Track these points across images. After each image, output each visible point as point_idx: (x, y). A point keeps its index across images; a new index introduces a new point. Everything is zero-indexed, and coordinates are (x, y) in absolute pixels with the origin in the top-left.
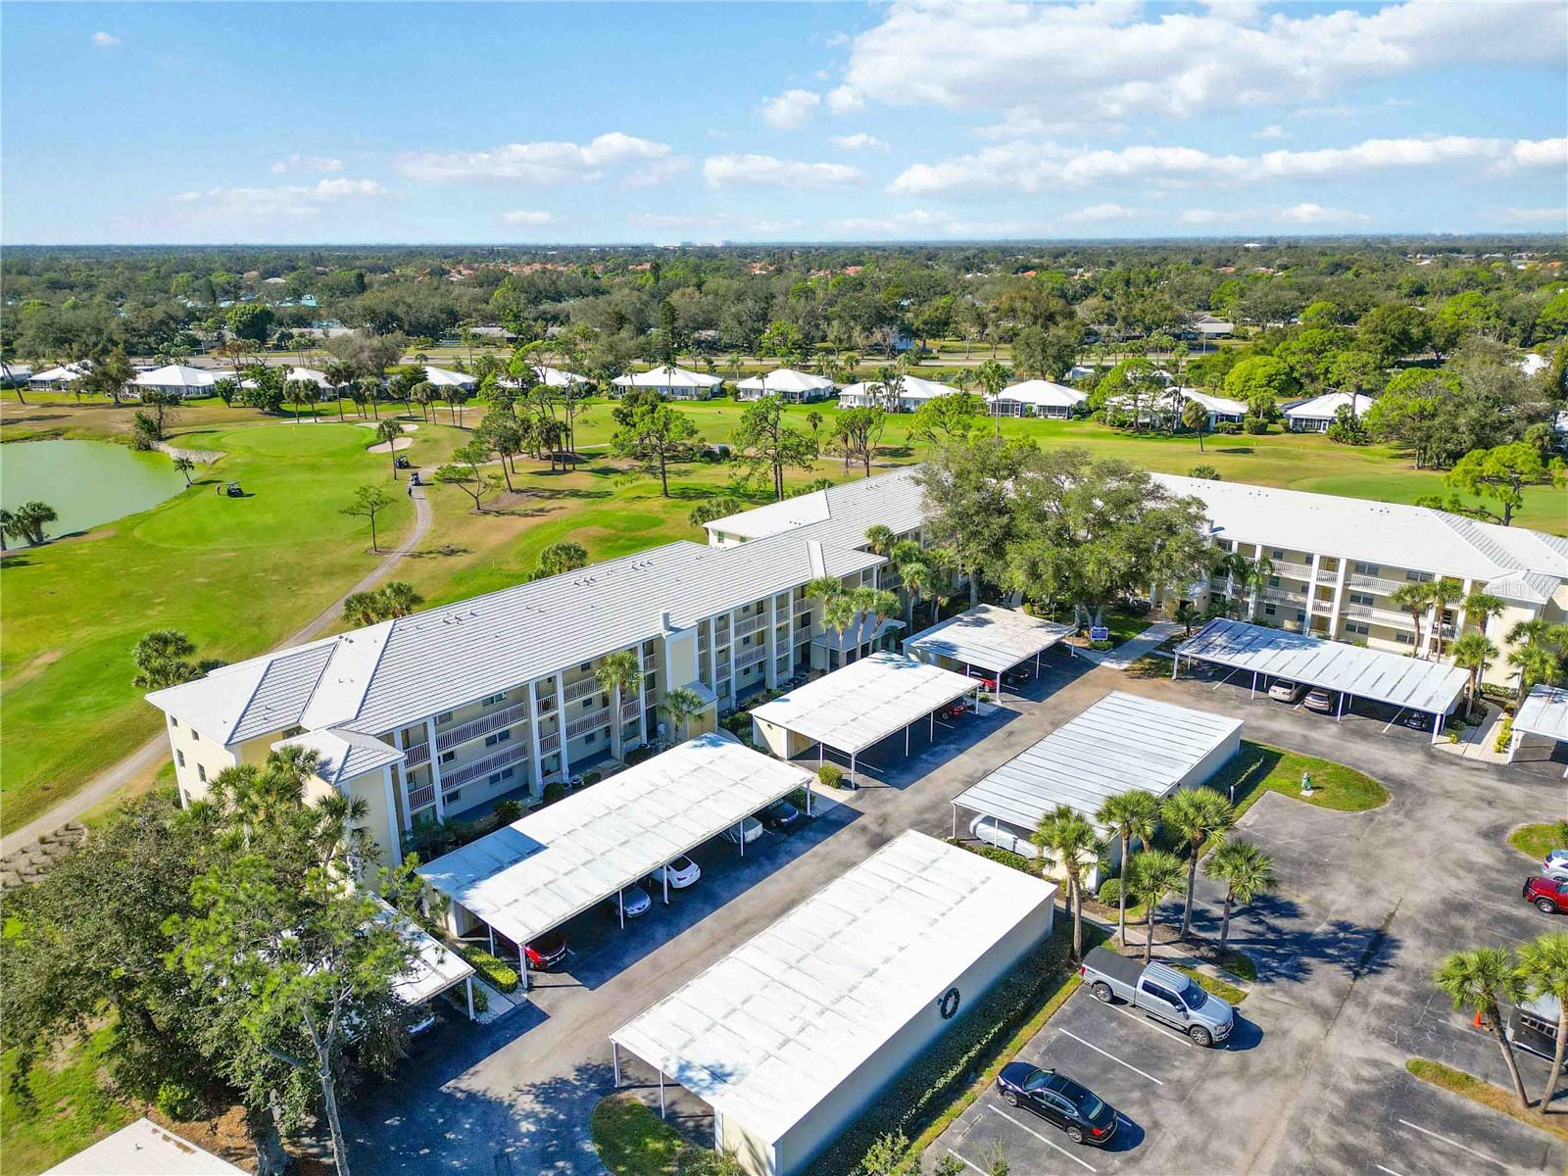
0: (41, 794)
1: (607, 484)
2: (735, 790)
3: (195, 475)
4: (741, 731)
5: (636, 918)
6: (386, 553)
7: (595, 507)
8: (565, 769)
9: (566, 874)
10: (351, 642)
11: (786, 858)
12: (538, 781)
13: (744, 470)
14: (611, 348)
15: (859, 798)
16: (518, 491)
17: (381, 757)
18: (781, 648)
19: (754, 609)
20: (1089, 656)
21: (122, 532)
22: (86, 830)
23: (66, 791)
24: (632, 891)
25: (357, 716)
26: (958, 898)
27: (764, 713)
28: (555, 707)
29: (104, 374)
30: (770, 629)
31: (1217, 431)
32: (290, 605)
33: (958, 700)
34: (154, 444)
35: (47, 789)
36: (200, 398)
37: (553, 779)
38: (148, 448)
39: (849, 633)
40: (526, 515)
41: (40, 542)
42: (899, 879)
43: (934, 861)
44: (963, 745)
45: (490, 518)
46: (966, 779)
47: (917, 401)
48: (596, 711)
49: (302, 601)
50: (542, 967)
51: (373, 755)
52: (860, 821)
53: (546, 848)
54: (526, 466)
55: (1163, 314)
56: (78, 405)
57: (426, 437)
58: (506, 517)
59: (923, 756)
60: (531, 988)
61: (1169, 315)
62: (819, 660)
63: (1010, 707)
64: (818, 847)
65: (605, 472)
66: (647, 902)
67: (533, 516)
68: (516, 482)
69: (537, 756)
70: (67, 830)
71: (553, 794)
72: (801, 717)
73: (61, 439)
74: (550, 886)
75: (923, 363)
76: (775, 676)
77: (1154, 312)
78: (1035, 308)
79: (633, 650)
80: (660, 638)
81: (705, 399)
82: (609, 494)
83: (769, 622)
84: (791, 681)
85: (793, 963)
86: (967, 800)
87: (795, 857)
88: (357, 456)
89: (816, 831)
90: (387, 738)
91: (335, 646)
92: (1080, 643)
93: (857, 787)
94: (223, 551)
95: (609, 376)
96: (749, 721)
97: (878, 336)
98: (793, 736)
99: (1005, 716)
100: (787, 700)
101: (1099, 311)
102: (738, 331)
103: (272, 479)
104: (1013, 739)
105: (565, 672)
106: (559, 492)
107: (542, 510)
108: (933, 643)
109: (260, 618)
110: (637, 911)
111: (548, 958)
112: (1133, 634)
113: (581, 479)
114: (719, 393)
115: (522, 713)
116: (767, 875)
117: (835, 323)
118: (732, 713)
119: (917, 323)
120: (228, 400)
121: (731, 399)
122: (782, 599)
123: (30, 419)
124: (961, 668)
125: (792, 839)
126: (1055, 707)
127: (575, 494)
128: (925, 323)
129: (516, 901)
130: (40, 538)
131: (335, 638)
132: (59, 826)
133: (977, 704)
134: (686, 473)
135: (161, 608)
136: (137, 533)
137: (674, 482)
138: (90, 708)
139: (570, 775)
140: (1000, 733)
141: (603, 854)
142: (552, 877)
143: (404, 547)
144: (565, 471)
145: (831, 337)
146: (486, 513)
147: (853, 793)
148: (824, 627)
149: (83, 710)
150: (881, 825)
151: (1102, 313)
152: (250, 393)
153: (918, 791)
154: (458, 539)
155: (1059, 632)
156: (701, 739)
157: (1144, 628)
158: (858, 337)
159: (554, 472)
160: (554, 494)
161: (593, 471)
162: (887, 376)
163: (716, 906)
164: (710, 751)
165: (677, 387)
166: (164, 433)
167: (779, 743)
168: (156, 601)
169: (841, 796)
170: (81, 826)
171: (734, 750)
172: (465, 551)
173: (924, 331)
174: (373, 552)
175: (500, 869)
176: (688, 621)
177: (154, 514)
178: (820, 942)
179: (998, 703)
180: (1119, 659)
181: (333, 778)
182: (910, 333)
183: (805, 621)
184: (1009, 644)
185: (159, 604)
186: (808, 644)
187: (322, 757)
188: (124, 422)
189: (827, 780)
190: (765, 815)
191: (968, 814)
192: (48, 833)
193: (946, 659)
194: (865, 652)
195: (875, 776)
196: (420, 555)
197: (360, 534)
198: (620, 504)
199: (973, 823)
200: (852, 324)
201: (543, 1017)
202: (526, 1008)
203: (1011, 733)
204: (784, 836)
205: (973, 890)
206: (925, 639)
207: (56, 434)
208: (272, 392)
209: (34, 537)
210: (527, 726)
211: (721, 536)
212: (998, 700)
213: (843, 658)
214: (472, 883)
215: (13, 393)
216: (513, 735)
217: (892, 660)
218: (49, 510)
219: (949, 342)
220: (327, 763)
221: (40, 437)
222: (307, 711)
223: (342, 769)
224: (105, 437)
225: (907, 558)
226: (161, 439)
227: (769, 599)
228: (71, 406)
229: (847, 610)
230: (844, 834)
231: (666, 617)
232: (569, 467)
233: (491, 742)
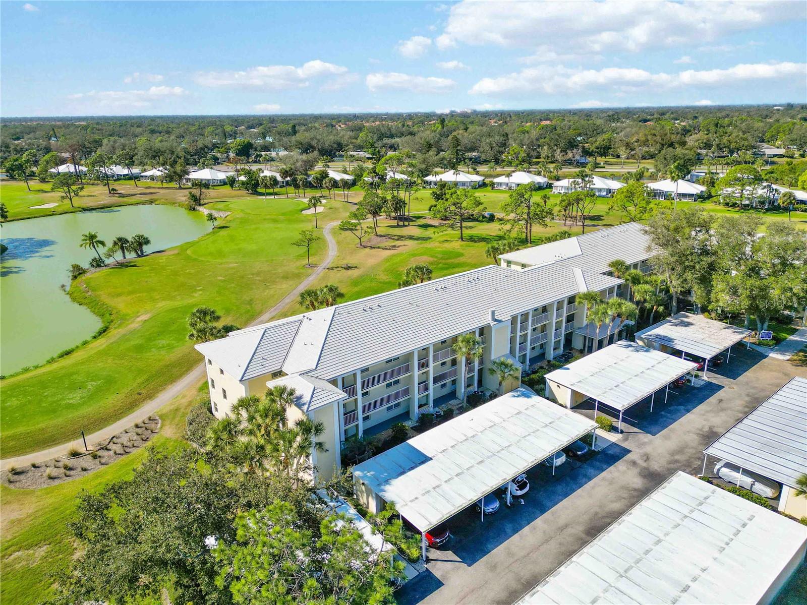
0: (137, 397)
1: (429, 232)
2: (545, 430)
3: (216, 223)
4: (536, 387)
5: (491, 514)
6: (315, 267)
7: (422, 246)
8: (431, 404)
9: (446, 482)
10: (310, 320)
11: (584, 480)
12: (416, 411)
13: (508, 227)
14: (424, 161)
15: (626, 439)
16: (381, 236)
17: (333, 396)
18: (556, 336)
19: (541, 310)
20: (760, 349)
21: (182, 250)
22: (160, 421)
23: (150, 396)
24: (489, 498)
25: (316, 368)
26: (735, 531)
27: (553, 377)
28: (428, 366)
29: (175, 172)
30: (550, 324)
31: (795, 210)
32: (266, 294)
33: (681, 378)
34: (198, 208)
35: (140, 394)
36: (218, 186)
37: (425, 410)
38: (194, 209)
39: (604, 327)
40: (386, 249)
41: (141, 255)
42: (686, 512)
43: (706, 498)
44: (689, 407)
45: (367, 250)
46: (698, 432)
47: (600, 190)
48: (448, 369)
49: (272, 292)
50: (431, 545)
51: (328, 394)
52: (629, 456)
53: (431, 459)
54: (384, 222)
55: (743, 142)
56: (162, 188)
57: (330, 206)
58: (376, 250)
59: (663, 413)
60: (428, 560)
61: (746, 143)
62: (578, 344)
63: (714, 381)
64: (604, 474)
65: (426, 226)
66: (497, 504)
67: (390, 249)
68: (380, 231)
69: (416, 396)
70: (150, 420)
71: (427, 421)
72: (580, 381)
73: (153, 204)
74: (437, 489)
75: (597, 170)
76: (552, 352)
77: (736, 142)
78: (663, 139)
79: (474, 332)
80: (489, 326)
81: (475, 189)
82: (429, 238)
83: (551, 318)
84: (563, 355)
85: (622, 571)
86: (712, 451)
87: (590, 479)
88: (296, 215)
89: (600, 461)
90: (334, 382)
91: (301, 322)
92: (752, 340)
93: (622, 432)
94: (231, 263)
95: (423, 176)
96: (543, 381)
97: (570, 155)
98: (575, 393)
99: (712, 389)
100: (568, 369)
101: (700, 141)
102: (491, 153)
103: (254, 226)
104: (723, 405)
105: (435, 345)
106: (402, 237)
107: (394, 246)
108: (657, 336)
109: (251, 300)
110: (491, 510)
111: (438, 540)
112: (787, 336)
113: (412, 230)
114: (483, 185)
115: (407, 369)
116: (574, 491)
117: (546, 148)
118: (528, 375)
119: (593, 148)
120: (232, 186)
121: (489, 188)
122: (560, 304)
123: (140, 194)
124: (677, 353)
125: (585, 466)
126: (747, 383)
127: (411, 238)
128: (597, 148)
129: (416, 498)
130: (142, 253)
131: (300, 317)
132: (145, 417)
133: (693, 379)
134: (471, 227)
135: (200, 292)
136: (189, 252)
137: (467, 233)
138: (164, 347)
139: (433, 408)
140: (713, 400)
141: (468, 469)
142: (438, 483)
143: (324, 265)
144: (404, 226)
145: (543, 155)
146: (365, 247)
147: (620, 436)
148: (585, 322)
149: (161, 348)
150: (645, 461)
151: (702, 143)
152: (243, 183)
153: (667, 438)
154: (351, 261)
155: (742, 333)
156: (517, 391)
157: (793, 332)
158: (559, 156)
159: (398, 226)
160: (400, 238)
161: (418, 226)
162: (583, 176)
163: (543, 510)
164: (523, 400)
165: (459, 182)
166: (202, 202)
167: (565, 397)
168: (198, 288)
169: (613, 437)
170: (157, 418)
171: (536, 399)
172: (356, 267)
173: (595, 152)
174: (307, 266)
175: (403, 473)
176: (506, 317)
177: (197, 242)
178: (638, 557)
179: (705, 378)
180: (782, 352)
181: (305, 408)
182: (586, 153)
183: (570, 319)
184: (709, 339)
185: (200, 290)
186: (572, 332)
187: (298, 393)
188: (183, 196)
189: (602, 427)
190: (568, 450)
191: (713, 460)
192: (139, 421)
193: (668, 348)
194: (611, 342)
195: (633, 425)
196: (332, 269)
197: (300, 257)
198: (437, 244)
199: (717, 467)
200: (555, 148)
201: (439, 584)
202: (427, 576)
203: (721, 401)
204: (578, 464)
205: (744, 525)
206: (649, 333)
207: (151, 202)
208: (253, 182)
209: (139, 253)
210: (411, 378)
211: (509, 263)
212: (706, 376)
213: (595, 345)
214: (387, 482)
215: (132, 182)
216: (401, 382)
217: (631, 346)
218: (147, 238)
219: (610, 159)
220: (300, 398)
221: (144, 203)
222: (287, 361)
223: (310, 402)
224: (174, 203)
225: (636, 280)
226: (200, 205)
227: (552, 304)
228: (159, 188)
229: (605, 313)
230: (621, 465)
231: (493, 312)
232: (406, 223)
233: (389, 385)
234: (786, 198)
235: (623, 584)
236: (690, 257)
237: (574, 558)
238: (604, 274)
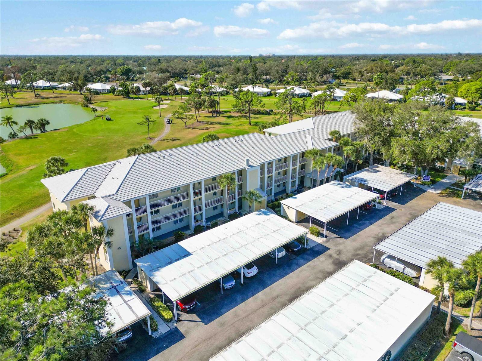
0: (10, 216)
1: (230, 121)
2: (273, 234)
3: (97, 114)
4: (276, 209)
5: (228, 289)
6: (153, 139)
7: (225, 128)
8: (204, 219)
9: (198, 268)
10: (121, 163)
11: (295, 267)
12: (193, 224)
13: (278, 117)
14: (235, 79)
15: (328, 241)
16: (200, 122)
17: (121, 211)
18: (293, 177)
19: (283, 161)
20: (422, 187)
21: (70, 130)
22: (21, 231)
23: (19, 216)
24: (227, 278)
25: (116, 193)
26: (384, 298)
27: (285, 202)
28: (201, 194)
29: (77, 84)
30: (289, 170)
31: (455, 109)
33: (369, 203)
34: (89, 105)
35: (12, 214)
36: (106, 93)
37: (199, 224)
38: (87, 106)
39: (322, 172)
40: (202, 129)
42: (354, 285)
43: (369, 277)
44: (372, 221)
45: (189, 130)
46: (375, 236)
47: (340, 97)
48: (218, 197)
50: (184, 311)
51: (118, 209)
52: (328, 252)
53: (191, 254)
54: (203, 114)
55: (428, 72)
56: (70, 94)
57: (172, 105)
58: (195, 129)
59: (355, 225)
60: (178, 320)
61: (430, 72)
62: (308, 183)
63: (391, 206)
64: (310, 263)
65: (230, 117)
66: (233, 283)
67: (204, 129)
68: (200, 119)
69: (193, 214)
70: (14, 230)
71: (199, 230)
72: (302, 205)
73: (62, 103)
74: (191, 273)
75: (340, 87)
76: (290, 188)
77: (425, 71)
78: (381, 69)
79: (233, 173)
80: (245, 169)
81: (265, 96)
82: (231, 124)
83: (289, 167)
84: (297, 190)
85: (303, 326)
86: (380, 247)
87: (300, 266)
88: (149, 110)
89: (308, 254)
90: (128, 203)
91: (115, 164)
92: (417, 182)
93: (326, 237)
94: (100, 136)
95: (233, 89)
96: (280, 205)
97: (325, 77)
98: (298, 212)
99: (388, 210)
100: (296, 198)
101: (404, 71)
102: (277, 76)
103: (121, 116)
104: (394, 220)
105: (206, 181)
106: (213, 123)
107: (207, 128)
108: (357, 178)
110: (229, 287)
111: (187, 307)
112: (439, 179)
113: (222, 119)
114: (269, 94)
115: (187, 196)
116: (287, 274)
117: (310, 73)
118: (272, 202)
119: (339, 74)
120: (114, 93)
121: (274, 96)
122: (295, 157)
123: (55, 97)
124: (369, 189)
125: (298, 258)
126: (411, 207)
127: (219, 123)
128: (342, 74)
129: (175, 279)
130: (45, 130)
131: (115, 162)
132: (11, 229)
133: (377, 205)
134: (258, 118)
135: (74, 153)
136: (75, 130)
137: (253, 121)
138: (38, 185)
139: (206, 222)
140: (388, 217)
141: (215, 259)
142: (192, 269)
143: (160, 137)
144: (216, 116)
145: (308, 78)
146: (188, 128)
147: (325, 239)
148: (311, 169)
149: (36, 186)
150: (338, 255)
151: (405, 72)
152: (120, 91)
153: (354, 240)
154: (177, 136)
155: (410, 176)
156: (260, 211)
157: (444, 177)
158: (318, 79)
159: (213, 116)
160: (212, 123)
161: (226, 117)
162: (329, 89)
163: (264, 288)
164: (264, 217)
165: (256, 92)
166: (92, 102)
167: (292, 215)
168: (74, 151)
169: (319, 240)
170: (20, 229)
171: (273, 217)
172: (179, 140)
173: (341, 76)
174: (148, 138)
175: (170, 263)
176: (256, 163)
177: (82, 125)
178: (316, 316)
179: (385, 204)
180: (435, 189)
181: (99, 218)
182: (335, 77)
183: (303, 167)
184: (389, 180)
185: (74, 152)
186: (304, 176)
187: (96, 209)
188: (81, 99)
189: (313, 233)
190: (287, 247)
191: (380, 253)
192: (6, 232)
193: (363, 185)
194: (328, 181)
195: (334, 232)
196: (164, 140)
197: (144, 133)
198: (234, 127)
199: (383, 258)
200: (316, 73)
201: (182, 337)
202: (175, 331)
203: (392, 218)
204: (294, 256)
205: (392, 294)
206: (353, 177)
207: (61, 102)
208: (126, 91)
209: (43, 130)
210: (189, 201)
211: (270, 134)
212: (385, 203)
213: (318, 182)
214: (157, 269)
215: (51, 91)
216: (184, 204)
217: (340, 184)
218: (47, 121)
219: (349, 81)
220: (98, 212)
221: (56, 103)
222: (98, 190)
223: (103, 215)
224: (75, 103)
225: (346, 144)
226: (91, 104)
227: (289, 157)
228: (68, 94)
229: (322, 163)
230: (322, 258)
231: (248, 160)
232: (218, 115)
233: (174, 207)
234: (449, 100)
235: (302, 335)
236: (378, 128)
237: (273, 318)
238: (327, 139)
